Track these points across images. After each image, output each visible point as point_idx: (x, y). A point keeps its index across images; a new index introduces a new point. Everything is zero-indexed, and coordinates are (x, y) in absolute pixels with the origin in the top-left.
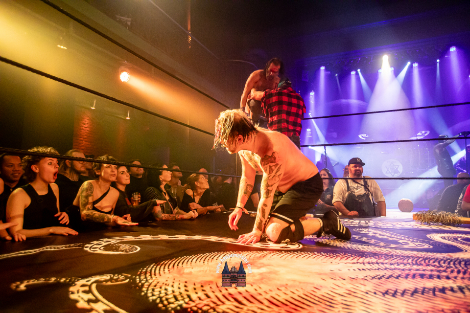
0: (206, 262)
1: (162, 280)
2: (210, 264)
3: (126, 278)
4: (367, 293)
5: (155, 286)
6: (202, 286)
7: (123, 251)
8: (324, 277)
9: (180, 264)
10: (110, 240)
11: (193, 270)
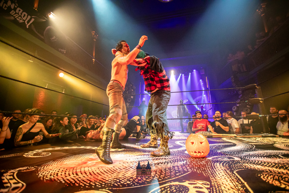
0: (77, 159)
1: (50, 167)
2: (79, 159)
3: (35, 168)
4: (131, 167)
5: (45, 171)
6: (67, 170)
7: (42, 155)
8: (120, 162)
9: (64, 160)
10: (39, 150)
11: (68, 163)
